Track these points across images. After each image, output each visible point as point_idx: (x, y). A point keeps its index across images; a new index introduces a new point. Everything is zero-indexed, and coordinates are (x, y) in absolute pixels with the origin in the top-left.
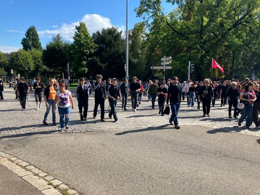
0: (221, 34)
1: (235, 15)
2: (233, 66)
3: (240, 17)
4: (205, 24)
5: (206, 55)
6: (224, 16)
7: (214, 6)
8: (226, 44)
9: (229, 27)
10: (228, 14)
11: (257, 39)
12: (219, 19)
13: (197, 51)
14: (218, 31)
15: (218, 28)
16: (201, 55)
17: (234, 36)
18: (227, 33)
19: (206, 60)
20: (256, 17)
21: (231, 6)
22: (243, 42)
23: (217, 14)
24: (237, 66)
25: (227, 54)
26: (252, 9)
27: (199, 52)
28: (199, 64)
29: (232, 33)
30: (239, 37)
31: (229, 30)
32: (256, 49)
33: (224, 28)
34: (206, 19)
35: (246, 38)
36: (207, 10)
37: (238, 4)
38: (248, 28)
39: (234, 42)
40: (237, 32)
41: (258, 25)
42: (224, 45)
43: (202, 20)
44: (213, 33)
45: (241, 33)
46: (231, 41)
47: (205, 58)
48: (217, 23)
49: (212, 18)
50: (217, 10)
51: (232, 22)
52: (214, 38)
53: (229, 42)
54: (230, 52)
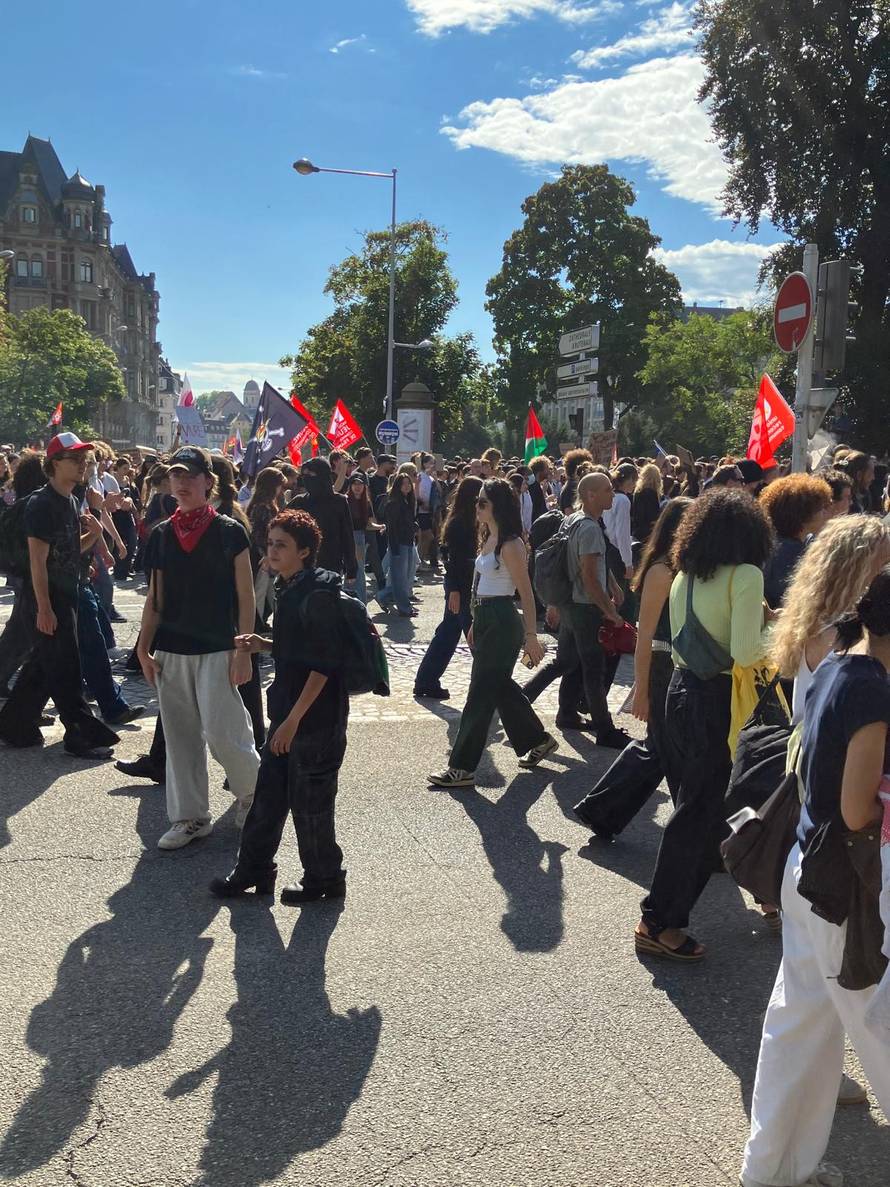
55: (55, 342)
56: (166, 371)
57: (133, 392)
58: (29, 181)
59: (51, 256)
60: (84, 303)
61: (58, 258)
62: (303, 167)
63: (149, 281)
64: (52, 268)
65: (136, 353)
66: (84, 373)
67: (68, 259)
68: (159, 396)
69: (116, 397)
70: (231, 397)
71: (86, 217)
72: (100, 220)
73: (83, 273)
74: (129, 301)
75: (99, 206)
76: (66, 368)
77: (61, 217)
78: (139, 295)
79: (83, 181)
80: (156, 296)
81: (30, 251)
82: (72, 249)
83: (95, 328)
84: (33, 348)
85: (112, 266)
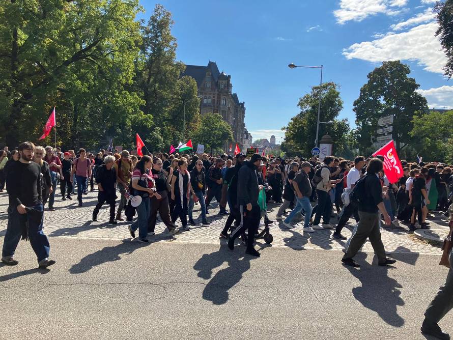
0: (53, 68)
1: (76, 40)
2: (75, 125)
3: (84, 46)
4: (20, 43)
5: (25, 101)
6: (56, 37)
7: (38, 15)
8: (62, 86)
9: (66, 59)
10: (62, 35)
11: (110, 86)
12: (48, 41)
13: (5, 90)
14: (45, 60)
15: (46, 57)
16: (15, 100)
17: (75, 76)
18: (63, 68)
19: (26, 111)
20: (108, 52)
21: (68, 24)
22: (89, 88)
23: (43, 30)
24: (82, 127)
25: (65, 104)
26: (101, 38)
27: (9, 95)
28: (11, 116)
29: (72, 69)
30: (82, 78)
31: (67, 63)
32: (108, 102)
33: (57, 59)
34: (23, 37)
35: (93, 83)
36: (25, 20)
37: (80, 24)
38: (96, 67)
39: (75, 86)
40: (80, 71)
41: (111, 65)
42: (58, 89)
43: (15, 35)
44: (38, 63)
45: (86, 73)
46: (70, 84)
47: (22, 106)
48: (43, 46)
49: (35, 35)
50: (42, 24)
51: (71, 52)
52: (38, 73)
53: (66, 84)
54: (69, 102)
55: (213, 123)
56: (246, 133)
57: (236, 139)
58: (209, 74)
59: (214, 97)
60: (223, 111)
61: (216, 98)
62: (292, 66)
63: (243, 104)
64: (214, 100)
65: (237, 127)
66: (221, 133)
67: (219, 98)
68: (244, 140)
69: (230, 140)
70: (266, 140)
71: (225, 85)
72: (229, 86)
73: (223, 102)
74: (236, 111)
75: (229, 81)
76: (216, 131)
77: (217, 85)
78: (240, 108)
79: (224, 74)
80: (244, 109)
81: (208, 96)
82: (220, 95)
83: (226, 119)
84: (207, 125)
85: (232, 100)
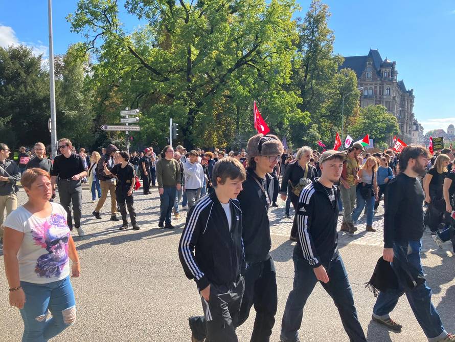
0: (219, 77)
1: (238, 48)
2: (238, 128)
3: (245, 53)
4: (193, 58)
5: (198, 109)
6: (222, 49)
7: (207, 31)
8: (227, 93)
9: (230, 67)
10: (227, 45)
11: (269, 88)
12: (215, 53)
13: (182, 101)
14: (213, 71)
15: (214, 67)
16: (190, 109)
17: (238, 81)
18: (227, 75)
19: (198, 118)
20: (266, 55)
21: (232, 35)
22: (249, 92)
23: (211, 44)
24: (244, 129)
25: (229, 109)
26: (260, 42)
27: (186, 104)
28: (187, 123)
29: (235, 76)
30: (244, 83)
31: (230, 71)
32: (267, 103)
33: (223, 68)
34: (195, 51)
35: (253, 86)
36: (196, 37)
37: (241, 33)
38: (256, 70)
39: (238, 91)
40: (242, 76)
41: (269, 67)
42: (224, 95)
43: (189, 52)
44: (207, 74)
45: (247, 78)
46: (234, 89)
47: (196, 114)
48: (211, 58)
49: (204, 49)
50: (210, 38)
51: (234, 60)
52: (208, 82)
53: (231, 90)
54: (233, 106)
55: (376, 116)
56: (416, 123)
57: (403, 132)
58: (369, 64)
59: (376, 87)
60: (386, 102)
61: (378, 87)
63: (411, 92)
64: (376, 91)
65: (404, 117)
66: (385, 125)
67: (382, 88)
68: (413, 132)
69: (396, 133)
70: (442, 131)
71: (389, 73)
72: (393, 73)
73: (386, 92)
74: (403, 99)
75: (393, 68)
76: (379, 124)
77: (379, 74)
78: (407, 97)
79: (388, 61)
80: (413, 97)
81: (369, 87)
82: (383, 84)
83: (390, 110)
84: (368, 118)
85: (397, 88)
